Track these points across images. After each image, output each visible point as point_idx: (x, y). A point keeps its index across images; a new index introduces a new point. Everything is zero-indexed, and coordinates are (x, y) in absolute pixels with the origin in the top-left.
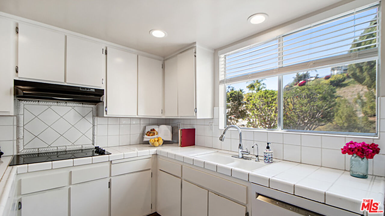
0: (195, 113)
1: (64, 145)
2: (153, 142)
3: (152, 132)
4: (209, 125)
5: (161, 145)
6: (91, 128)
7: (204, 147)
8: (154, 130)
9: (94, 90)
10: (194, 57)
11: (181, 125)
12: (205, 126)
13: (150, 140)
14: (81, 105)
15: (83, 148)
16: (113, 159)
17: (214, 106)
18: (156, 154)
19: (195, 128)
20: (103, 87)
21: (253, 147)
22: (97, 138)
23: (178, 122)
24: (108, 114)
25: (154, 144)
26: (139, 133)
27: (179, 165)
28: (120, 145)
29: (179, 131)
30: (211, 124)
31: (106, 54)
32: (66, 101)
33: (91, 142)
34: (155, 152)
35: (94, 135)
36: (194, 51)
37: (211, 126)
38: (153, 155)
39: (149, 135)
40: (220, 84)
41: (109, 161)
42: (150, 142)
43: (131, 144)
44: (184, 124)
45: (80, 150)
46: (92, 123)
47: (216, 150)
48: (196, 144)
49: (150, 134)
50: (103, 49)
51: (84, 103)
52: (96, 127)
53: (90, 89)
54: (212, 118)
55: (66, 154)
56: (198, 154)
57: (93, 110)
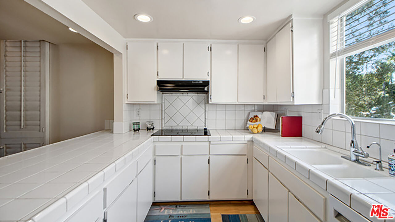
0: (292, 98)
1: (186, 125)
2: (251, 129)
3: (255, 118)
4: (317, 113)
5: (260, 132)
6: (203, 113)
7: (312, 140)
8: (257, 116)
9: (202, 82)
10: (291, 32)
11: (288, 112)
12: (313, 114)
13: (249, 126)
14: (197, 95)
15: (199, 129)
16: (212, 140)
17: (324, 89)
18: (252, 141)
19: (302, 116)
20: (208, 79)
21: (368, 147)
22: (208, 121)
23: (285, 109)
24: (212, 101)
25: (253, 131)
26: (244, 119)
27: (266, 155)
28: (227, 129)
29: (281, 118)
30: (320, 111)
31: (211, 50)
32: (187, 92)
33: (204, 125)
34: (250, 139)
35: (205, 119)
36: (291, 26)
37: (320, 113)
38: (248, 141)
39: (252, 122)
40: (330, 59)
41: (208, 141)
42: (249, 128)
43: (236, 128)
44: (291, 111)
45: (195, 130)
46: (204, 108)
47: (324, 146)
48: (303, 135)
49: (253, 120)
50: (208, 47)
51: (199, 93)
52: (207, 112)
53: (199, 81)
54: (321, 103)
55: (187, 132)
56: (292, 147)
57: (205, 98)
